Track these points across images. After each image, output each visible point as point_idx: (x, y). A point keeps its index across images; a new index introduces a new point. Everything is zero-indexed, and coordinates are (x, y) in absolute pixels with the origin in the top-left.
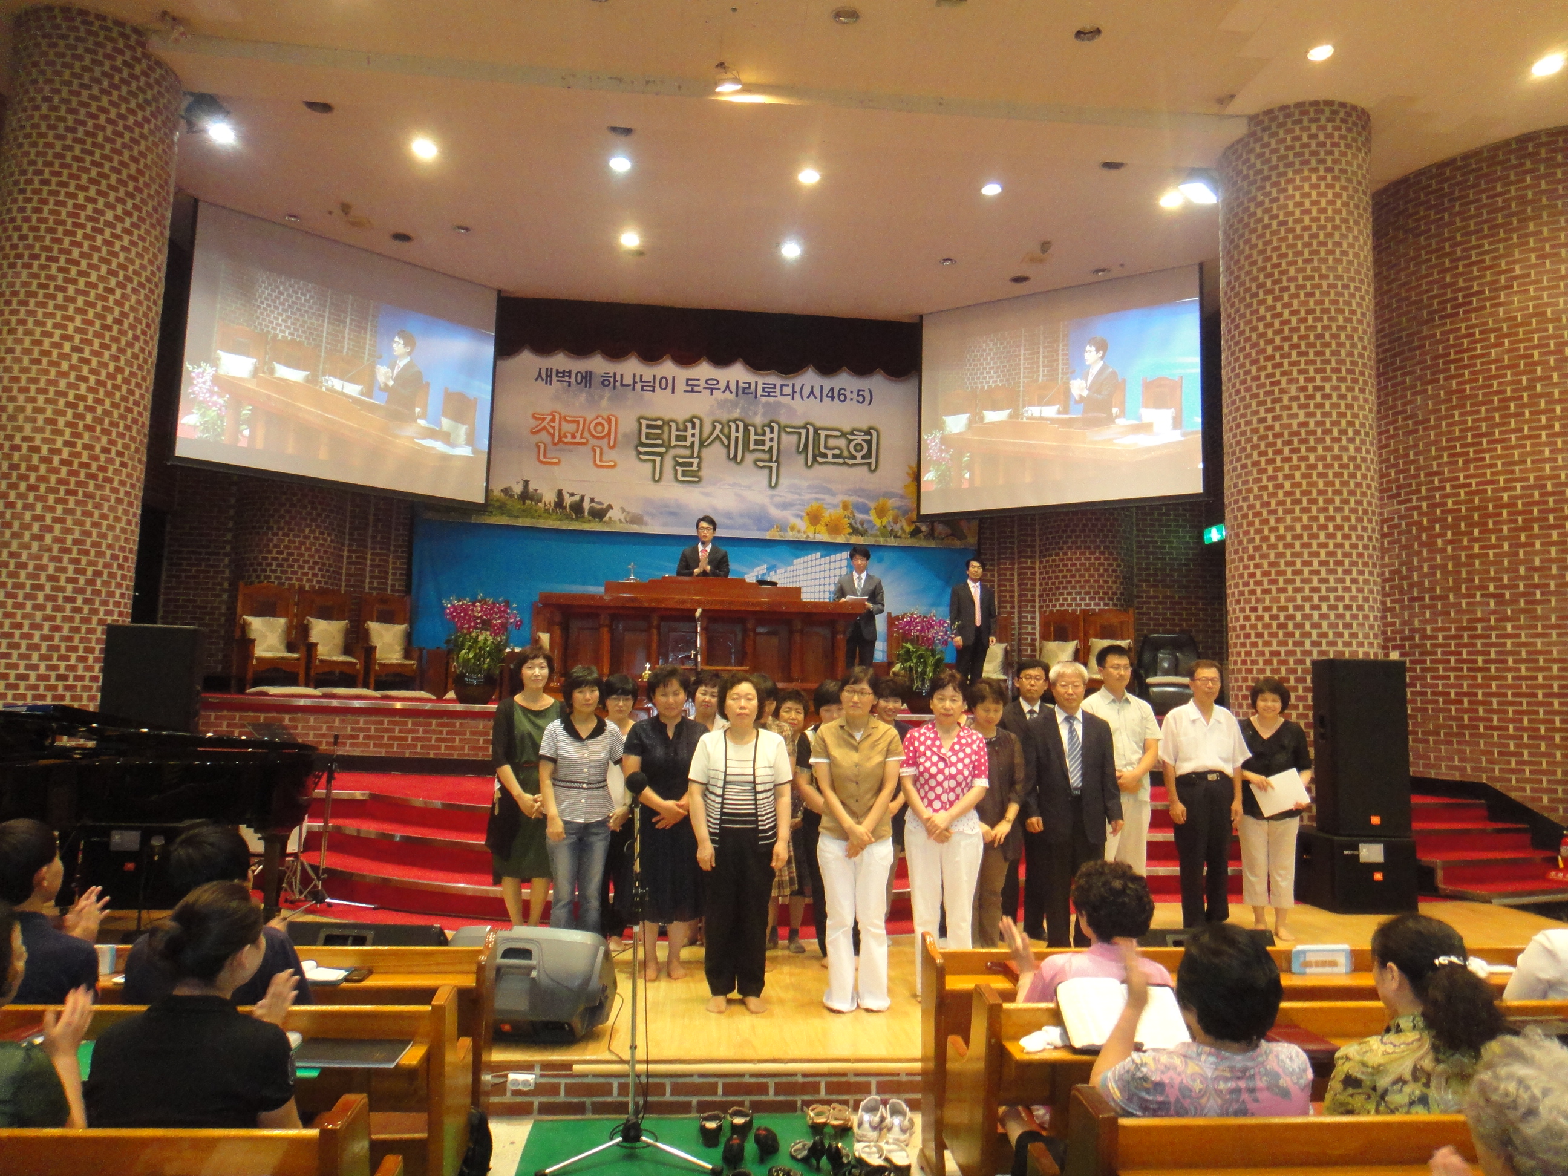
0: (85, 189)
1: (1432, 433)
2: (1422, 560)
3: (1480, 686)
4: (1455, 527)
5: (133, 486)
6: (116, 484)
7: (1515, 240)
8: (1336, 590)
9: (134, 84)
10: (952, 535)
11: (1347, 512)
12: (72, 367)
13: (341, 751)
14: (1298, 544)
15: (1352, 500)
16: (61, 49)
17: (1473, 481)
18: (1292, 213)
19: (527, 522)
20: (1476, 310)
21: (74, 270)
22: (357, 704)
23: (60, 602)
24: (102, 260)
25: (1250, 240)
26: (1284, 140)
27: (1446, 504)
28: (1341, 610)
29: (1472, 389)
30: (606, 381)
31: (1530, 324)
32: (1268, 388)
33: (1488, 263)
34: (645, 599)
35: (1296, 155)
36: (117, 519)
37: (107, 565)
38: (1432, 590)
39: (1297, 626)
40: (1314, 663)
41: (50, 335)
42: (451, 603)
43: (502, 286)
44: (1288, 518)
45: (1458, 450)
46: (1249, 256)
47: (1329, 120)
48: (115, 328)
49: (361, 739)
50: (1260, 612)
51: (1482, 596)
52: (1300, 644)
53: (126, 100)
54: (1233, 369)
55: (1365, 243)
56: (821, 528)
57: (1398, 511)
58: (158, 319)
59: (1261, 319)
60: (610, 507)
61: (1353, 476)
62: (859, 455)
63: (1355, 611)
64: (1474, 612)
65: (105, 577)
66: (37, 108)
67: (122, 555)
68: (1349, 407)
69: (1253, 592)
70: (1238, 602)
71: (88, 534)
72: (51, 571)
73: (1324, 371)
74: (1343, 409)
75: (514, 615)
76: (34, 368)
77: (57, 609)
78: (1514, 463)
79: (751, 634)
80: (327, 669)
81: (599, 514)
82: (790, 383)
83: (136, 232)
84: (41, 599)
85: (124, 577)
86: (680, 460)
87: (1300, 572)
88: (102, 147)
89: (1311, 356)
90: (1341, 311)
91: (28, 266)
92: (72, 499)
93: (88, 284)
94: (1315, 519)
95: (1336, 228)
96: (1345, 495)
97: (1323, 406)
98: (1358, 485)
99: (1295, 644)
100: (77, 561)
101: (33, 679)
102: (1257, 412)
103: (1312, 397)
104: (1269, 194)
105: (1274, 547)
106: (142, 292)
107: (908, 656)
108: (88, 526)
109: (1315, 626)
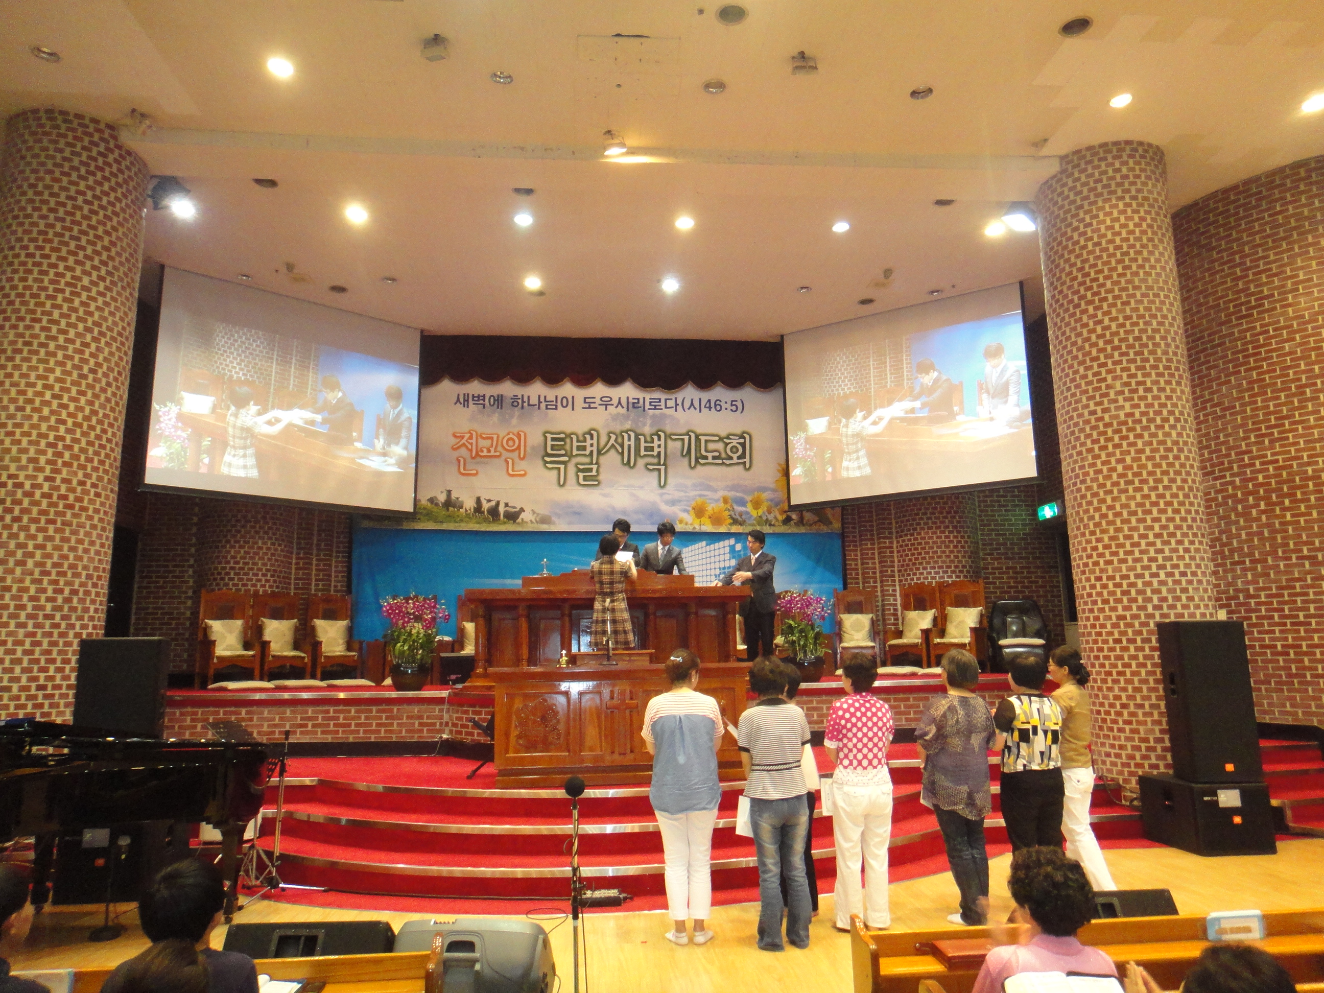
0: (64, 259)
1: (1239, 417)
2: (1239, 529)
3: (1303, 639)
4: (1267, 499)
5: (106, 513)
6: (90, 513)
7: (1297, 250)
8: (1171, 559)
9: (108, 170)
10: (820, 521)
11: (1174, 490)
12: (52, 412)
13: (292, 739)
14: (1133, 519)
15: (1179, 479)
16: (45, 143)
17: (1280, 457)
18: (1104, 236)
19: (451, 526)
20: (1268, 311)
21: (54, 329)
22: (305, 695)
23: (40, 620)
24: (79, 319)
25: (1069, 260)
26: (1092, 175)
27: (1257, 478)
28: (1177, 576)
29: (1271, 378)
30: (515, 402)
31: (1317, 320)
32: (1096, 385)
33: (1274, 271)
34: (558, 590)
35: (1104, 187)
36: (92, 543)
37: (82, 585)
38: (1251, 554)
39: (1139, 592)
40: (1159, 625)
41: (33, 385)
42: (387, 602)
43: (426, 327)
44: (1123, 497)
45: (1264, 431)
46: (1070, 273)
47: (1130, 156)
48: (91, 376)
49: (310, 728)
50: (1104, 581)
51: (1297, 558)
52: (1144, 608)
53: (100, 184)
54: (1063, 370)
55: (1170, 258)
56: (705, 520)
57: (1213, 486)
58: (128, 367)
59: (1086, 325)
60: (522, 510)
61: (1177, 458)
62: (735, 456)
63: (1189, 577)
64: (1292, 573)
65: (81, 595)
66: (24, 194)
67: (96, 574)
68: (1169, 398)
69: (1096, 564)
70: (1084, 572)
71: (66, 557)
72: (32, 592)
73: (1144, 368)
74: (1163, 400)
75: (442, 609)
76: (19, 414)
77: (38, 626)
78: (1315, 441)
79: (652, 617)
80: (278, 664)
81: (512, 516)
82: (673, 397)
83: (109, 294)
84: (23, 618)
85: (98, 594)
86: (581, 467)
87: (1138, 544)
88: (79, 224)
89: (1132, 356)
90: (1154, 316)
91: (15, 327)
92: (51, 528)
93: (67, 340)
94: (1147, 497)
95: (1144, 246)
96: (1172, 475)
97: (1145, 398)
98: (1183, 465)
99: (1140, 608)
100: (56, 582)
101: (15, 690)
102: (1087, 406)
103: (1135, 391)
104: (1083, 220)
105: (1113, 523)
106: (115, 345)
107: (791, 630)
108: (65, 551)
109: (1155, 592)
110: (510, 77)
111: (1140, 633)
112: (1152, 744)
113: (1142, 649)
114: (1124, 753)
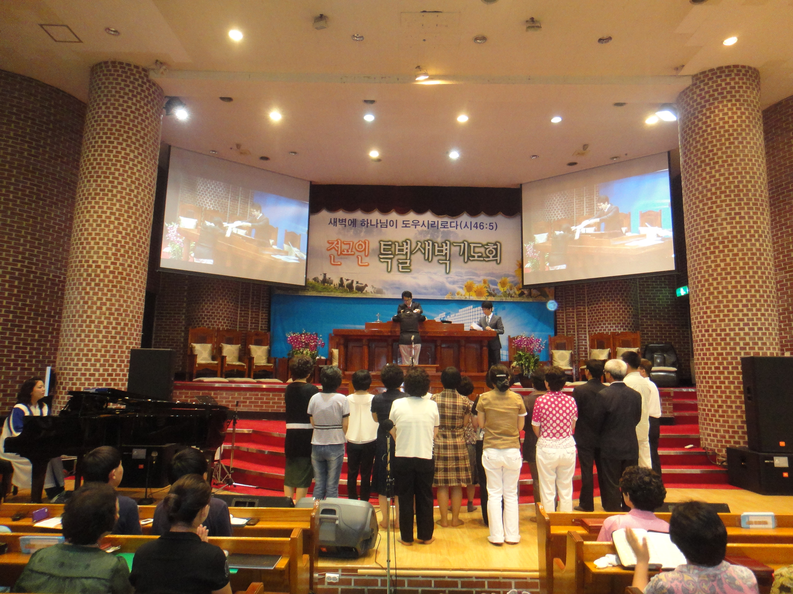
0: (121, 144)
5: (142, 282)
6: (134, 282)
8: (752, 320)
9: (143, 94)
10: (541, 295)
11: (757, 278)
12: (115, 227)
13: (239, 409)
14: (730, 296)
15: (760, 272)
16: (111, 80)
18: (718, 124)
19: (325, 294)
21: (116, 182)
22: (244, 386)
23: (109, 339)
24: (128, 176)
25: (696, 138)
26: (712, 87)
28: (756, 330)
30: (363, 223)
32: (709, 215)
34: (386, 331)
35: (719, 94)
36: (135, 298)
37: (130, 321)
39: (732, 339)
40: (742, 359)
41: (106, 212)
42: (290, 335)
43: (312, 180)
44: (724, 282)
46: (696, 147)
47: (737, 75)
48: (134, 208)
49: (248, 403)
50: (710, 332)
52: (734, 349)
53: (139, 102)
54: (690, 205)
55: (760, 137)
56: (472, 293)
57: (786, 277)
58: (153, 203)
59: (704, 178)
60: (366, 285)
61: (759, 259)
62: (491, 256)
63: (764, 331)
65: (129, 326)
66: (100, 108)
67: (137, 315)
68: (755, 222)
69: (706, 322)
70: (698, 327)
71: (122, 306)
72: (105, 324)
73: (740, 204)
74: (752, 224)
75: (321, 340)
77: (108, 342)
79: (439, 348)
80: (231, 369)
81: (361, 289)
82: (455, 221)
83: (143, 163)
84: (101, 337)
85: (138, 326)
86: (401, 261)
87: (732, 311)
88: (128, 124)
89: (733, 197)
90: (748, 173)
91: (96, 181)
92: (115, 290)
93: (123, 188)
94: (739, 282)
95: (743, 130)
96: (755, 269)
97: (740, 223)
98: (763, 264)
99: (731, 349)
100: (117, 319)
101: (97, 376)
102: (704, 227)
103: (734, 218)
104: (705, 114)
105: (717, 297)
106: (146, 191)
107: (520, 358)
108: (122, 302)
109: (741, 339)
110: (362, 37)
111: (731, 363)
112: (736, 429)
113: (732, 373)
114: (718, 434)
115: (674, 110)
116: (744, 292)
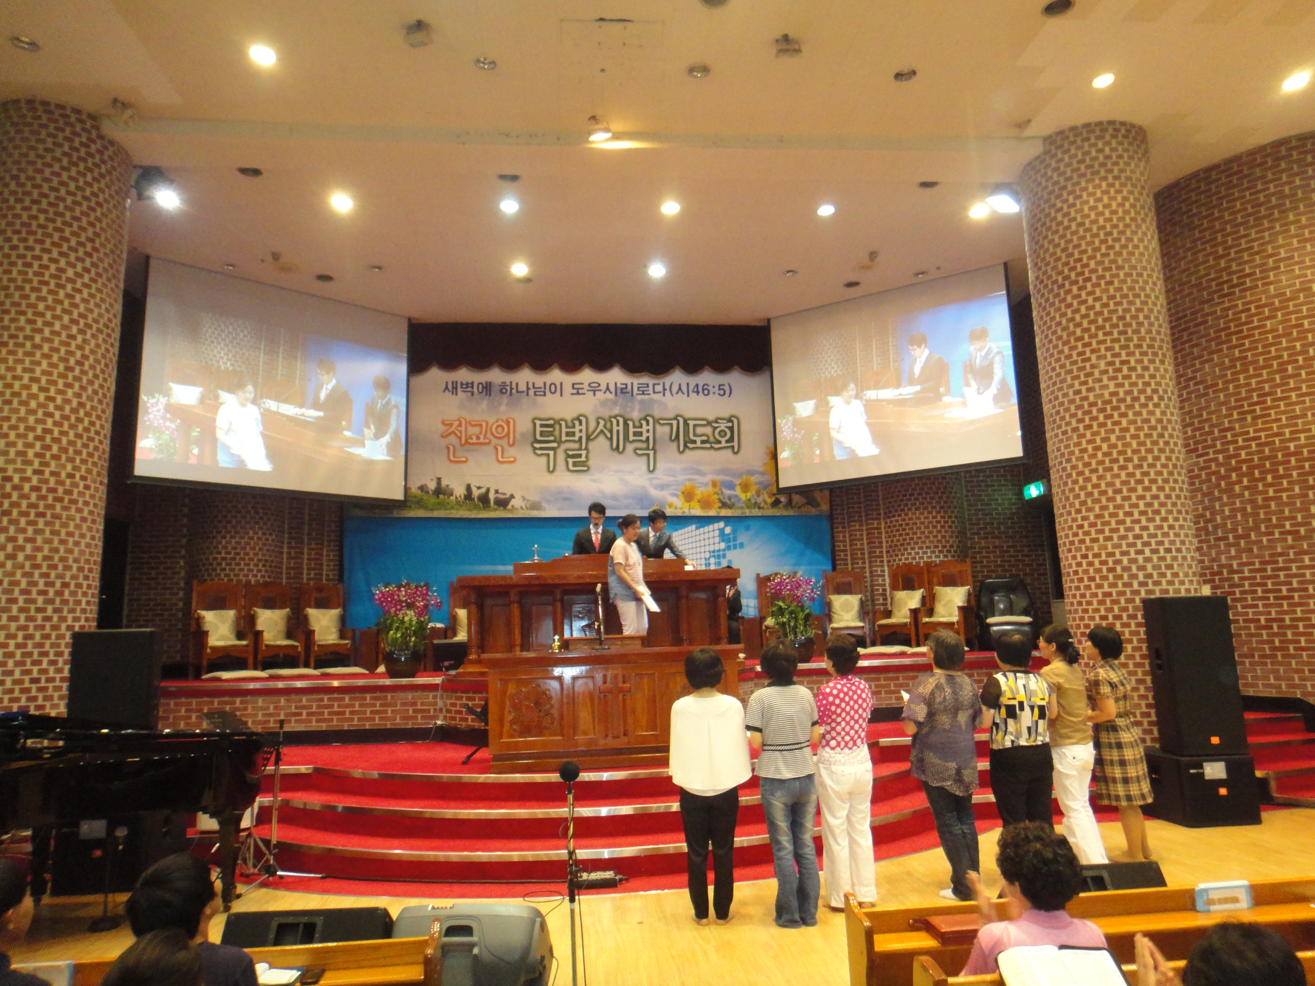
0: (49, 251)
1: (1222, 395)
2: (1223, 505)
3: (1286, 613)
4: (1250, 474)
5: (95, 505)
6: (80, 505)
7: (1278, 228)
8: (1155, 536)
9: (90, 161)
10: (808, 503)
11: (1159, 467)
12: (40, 405)
13: (287, 728)
14: (1119, 498)
15: (1163, 456)
16: (27, 134)
17: (1263, 434)
18: (1088, 216)
19: (441, 514)
20: (1250, 289)
21: (40, 321)
22: (299, 684)
23: (32, 613)
24: (64, 311)
25: (1053, 240)
26: (1076, 156)
27: (1239, 455)
28: (1162, 553)
29: (1253, 355)
30: (503, 389)
31: (1298, 298)
32: (1080, 365)
33: (1256, 249)
34: (550, 576)
35: (1087, 167)
36: (83, 536)
37: (74, 577)
38: (1234, 530)
39: (1125, 569)
40: (1144, 601)
41: (20, 378)
42: (378, 591)
43: (413, 315)
44: (1108, 475)
45: (1246, 408)
46: (1054, 254)
47: (1113, 136)
48: (78, 369)
49: (304, 716)
50: (1090, 558)
51: (1280, 533)
52: (1130, 585)
53: (83, 175)
54: (1048, 350)
55: (1152, 237)
56: (694, 504)
57: (1197, 464)
58: (115, 359)
59: (1070, 305)
60: (512, 496)
61: (1161, 436)
62: (723, 440)
63: (1174, 554)
64: (1275, 548)
65: (72, 587)
66: (6, 185)
67: (87, 566)
68: (1152, 376)
69: (1082, 541)
70: (1069, 550)
71: (57, 550)
72: (24, 585)
73: (1128, 347)
74: (1147, 379)
75: (435, 596)
77: (30, 619)
78: (1297, 417)
80: (271, 653)
81: (503, 503)
82: (661, 382)
83: (94, 286)
84: (14, 612)
85: (89, 586)
86: (571, 453)
87: (1122, 522)
88: (63, 215)
89: (1116, 335)
90: (1137, 296)
92: (41, 521)
93: (53, 333)
94: (1132, 475)
95: (1127, 226)
96: (1156, 453)
97: (1129, 377)
98: (1167, 443)
99: (1125, 585)
100: (47, 575)
101: (9, 684)
102: (1072, 386)
103: (1119, 370)
104: (1066, 201)
105: (1098, 501)
106: (101, 337)
107: (781, 612)
108: (56, 544)
109: (1140, 568)
110: (493, 62)
111: (1125, 609)
113: (1129, 625)
115: (1016, 195)
116: (1140, 491)
